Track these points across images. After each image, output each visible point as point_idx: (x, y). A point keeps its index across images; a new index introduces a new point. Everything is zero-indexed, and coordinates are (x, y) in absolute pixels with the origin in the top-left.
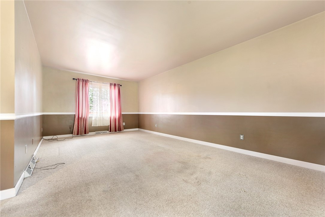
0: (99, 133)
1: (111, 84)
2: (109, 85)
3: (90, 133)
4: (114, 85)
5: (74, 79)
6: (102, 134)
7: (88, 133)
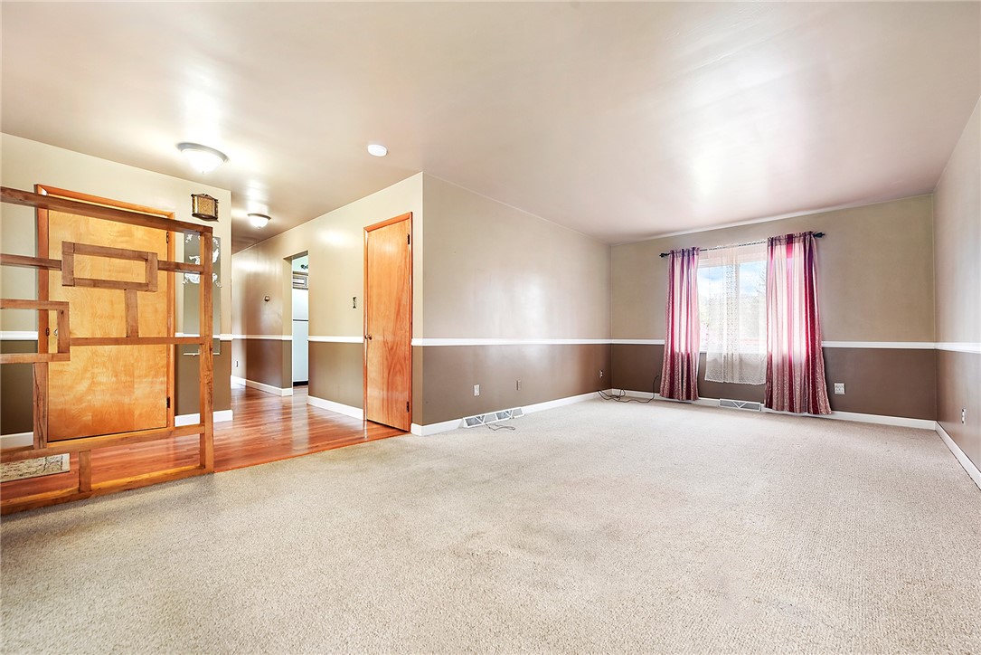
0: (732, 405)
1: (773, 242)
2: (765, 246)
3: (703, 400)
4: (783, 241)
5: (662, 255)
6: (738, 410)
7: (695, 399)
